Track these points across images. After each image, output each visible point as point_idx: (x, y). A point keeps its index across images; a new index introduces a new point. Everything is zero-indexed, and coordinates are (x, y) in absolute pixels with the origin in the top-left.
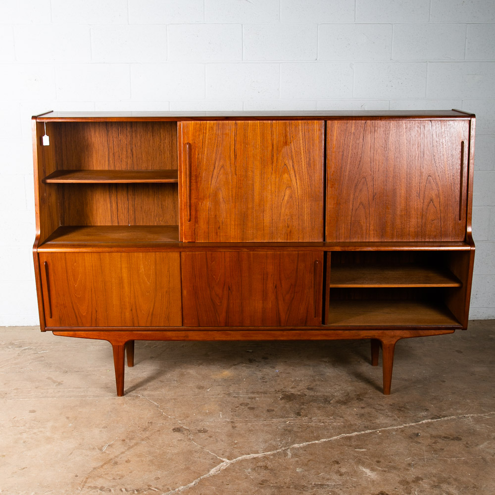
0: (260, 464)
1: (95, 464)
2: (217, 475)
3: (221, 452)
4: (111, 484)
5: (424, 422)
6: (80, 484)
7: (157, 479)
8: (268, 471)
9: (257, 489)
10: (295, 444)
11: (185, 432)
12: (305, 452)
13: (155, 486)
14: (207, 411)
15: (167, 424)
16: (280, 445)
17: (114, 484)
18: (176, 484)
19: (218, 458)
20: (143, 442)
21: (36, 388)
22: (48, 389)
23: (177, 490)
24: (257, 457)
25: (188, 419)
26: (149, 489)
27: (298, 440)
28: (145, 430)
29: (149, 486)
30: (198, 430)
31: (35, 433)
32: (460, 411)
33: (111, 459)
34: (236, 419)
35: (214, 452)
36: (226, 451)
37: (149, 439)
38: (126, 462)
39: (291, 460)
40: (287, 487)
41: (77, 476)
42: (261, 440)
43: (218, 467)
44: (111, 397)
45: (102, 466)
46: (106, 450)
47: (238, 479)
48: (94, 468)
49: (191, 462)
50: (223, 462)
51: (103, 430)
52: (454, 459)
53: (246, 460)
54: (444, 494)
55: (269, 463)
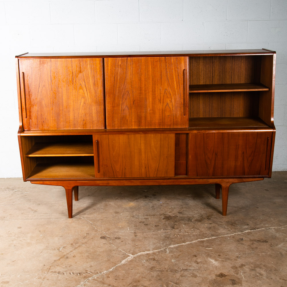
0: (151, 257)
1: (55, 258)
2: (126, 264)
3: (128, 250)
4: (64, 270)
5: (246, 231)
6: (46, 270)
7: (91, 266)
8: (155, 262)
9: (149, 272)
10: (171, 245)
11: (108, 239)
12: (176, 250)
13: (90, 271)
14: (120, 227)
15: (97, 234)
16: (162, 246)
17: (66, 270)
18: (102, 269)
19: (127, 254)
20: (83, 245)
21: (22, 214)
22: (29, 214)
23: (102, 273)
24: (149, 253)
25: (109, 231)
26: (86, 272)
27: (173, 243)
28: (84, 238)
29: (86, 271)
30: (115, 238)
31: (21, 240)
32: (267, 225)
33: (65, 255)
34: (137, 231)
35: (124, 250)
36: (131, 250)
37: (87, 243)
38: (73, 257)
39: (169, 255)
40: (166, 271)
41: (44, 265)
42: (151, 243)
43: (126, 259)
44: (65, 219)
45: (59, 259)
46: (62, 250)
47: (138, 266)
48: (55, 261)
49: (110, 257)
50: (129, 256)
51: (60, 238)
52: (264, 253)
53: (143, 255)
54: (258, 274)
55: (156, 257)
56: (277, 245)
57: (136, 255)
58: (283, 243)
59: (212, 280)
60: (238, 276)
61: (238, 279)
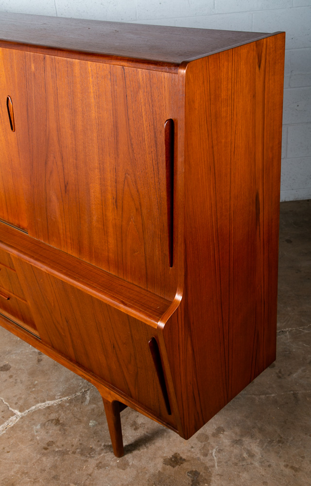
8: (58, 427)
16: (80, 386)
54: (245, 455)
55: (63, 414)
56: (291, 373)
57: (27, 411)
58: (303, 368)
59: (154, 475)
60: (206, 460)
61: (206, 468)
